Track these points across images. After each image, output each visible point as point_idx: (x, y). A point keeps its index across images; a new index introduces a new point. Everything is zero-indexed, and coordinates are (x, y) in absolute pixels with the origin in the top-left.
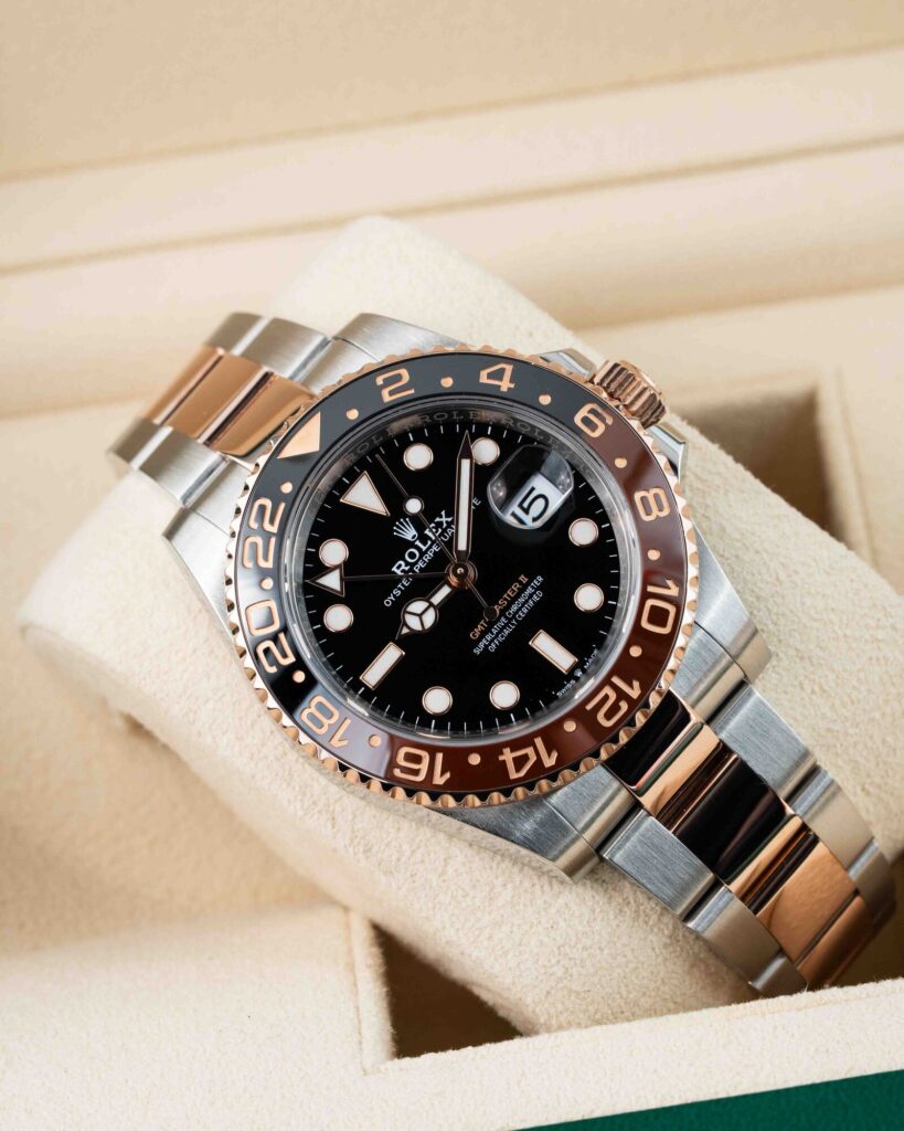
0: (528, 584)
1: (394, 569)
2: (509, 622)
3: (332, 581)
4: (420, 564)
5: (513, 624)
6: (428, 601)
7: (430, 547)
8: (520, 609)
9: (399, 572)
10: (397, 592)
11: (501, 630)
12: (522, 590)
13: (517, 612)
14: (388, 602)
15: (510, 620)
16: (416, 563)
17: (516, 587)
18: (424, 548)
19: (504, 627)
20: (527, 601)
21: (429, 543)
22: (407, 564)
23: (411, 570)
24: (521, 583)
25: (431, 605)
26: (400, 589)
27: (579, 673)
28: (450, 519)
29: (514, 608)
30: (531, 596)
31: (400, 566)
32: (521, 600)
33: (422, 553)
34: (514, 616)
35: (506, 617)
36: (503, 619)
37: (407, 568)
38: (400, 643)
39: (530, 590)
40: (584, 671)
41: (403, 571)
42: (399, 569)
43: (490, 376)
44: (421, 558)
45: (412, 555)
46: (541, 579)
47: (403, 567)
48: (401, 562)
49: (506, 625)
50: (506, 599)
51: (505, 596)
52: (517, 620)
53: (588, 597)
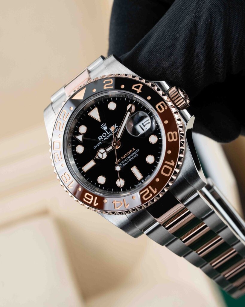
0: (135, 151)
1: (99, 138)
2: (127, 161)
3: (80, 138)
4: (106, 138)
5: (128, 162)
6: (105, 150)
7: (110, 134)
8: (131, 158)
9: (100, 139)
10: (98, 145)
11: (124, 163)
12: (132, 152)
13: (129, 159)
14: (95, 147)
15: (127, 160)
16: (105, 137)
17: (131, 151)
18: (108, 134)
19: (125, 162)
20: (133, 156)
21: (110, 132)
22: (103, 137)
23: (103, 139)
24: (133, 150)
25: (106, 151)
26: (99, 144)
27: (143, 181)
28: (117, 127)
29: (129, 157)
30: (135, 155)
31: (100, 137)
32: (132, 155)
33: (107, 135)
34: (128, 160)
35: (126, 160)
36: (125, 160)
37: (102, 138)
38: (95, 161)
39: (135, 153)
40: (144, 181)
41: (101, 139)
42: (100, 138)
43: (135, 87)
44: (107, 136)
45: (104, 135)
46: (138, 150)
47: (101, 138)
48: (101, 136)
49: (126, 162)
50: (127, 154)
51: (127, 153)
52: (129, 161)
53: (150, 159)
